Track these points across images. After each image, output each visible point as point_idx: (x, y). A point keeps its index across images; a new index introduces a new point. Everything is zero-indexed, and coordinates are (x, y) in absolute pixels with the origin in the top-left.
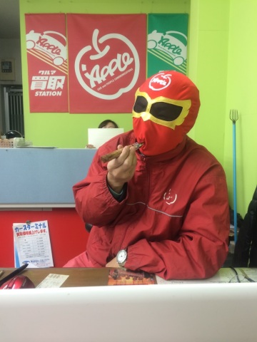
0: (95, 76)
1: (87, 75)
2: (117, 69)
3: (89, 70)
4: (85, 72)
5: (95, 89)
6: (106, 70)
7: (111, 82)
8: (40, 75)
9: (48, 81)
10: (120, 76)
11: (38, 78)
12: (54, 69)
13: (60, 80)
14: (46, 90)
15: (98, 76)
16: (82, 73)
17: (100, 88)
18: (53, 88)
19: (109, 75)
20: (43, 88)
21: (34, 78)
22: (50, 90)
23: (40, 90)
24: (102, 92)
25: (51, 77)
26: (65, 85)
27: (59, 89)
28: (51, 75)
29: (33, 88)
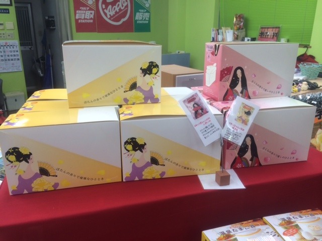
0: (109, 11)
1: (105, 10)
2: (120, 8)
3: (106, 8)
4: (104, 9)
5: (110, 19)
6: (115, 8)
7: (117, 15)
8: (81, 10)
9: (85, 13)
10: (122, 12)
11: (80, 12)
12: (89, 7)
13: (91, 13)
14: (85, 19)
15: (111, 12)
16: (103, 10)
17: (112, 19)
18: (88, 18)
19: (116, 11)
20: (83, 18)
21: (77, 12)
22: (87, 19)
23: (81, 19)
24: (114, 20)
25: (87, 12)
26: (94, 16)
27: (91, 19)
28: (86, 10)
29: (77, 18)
